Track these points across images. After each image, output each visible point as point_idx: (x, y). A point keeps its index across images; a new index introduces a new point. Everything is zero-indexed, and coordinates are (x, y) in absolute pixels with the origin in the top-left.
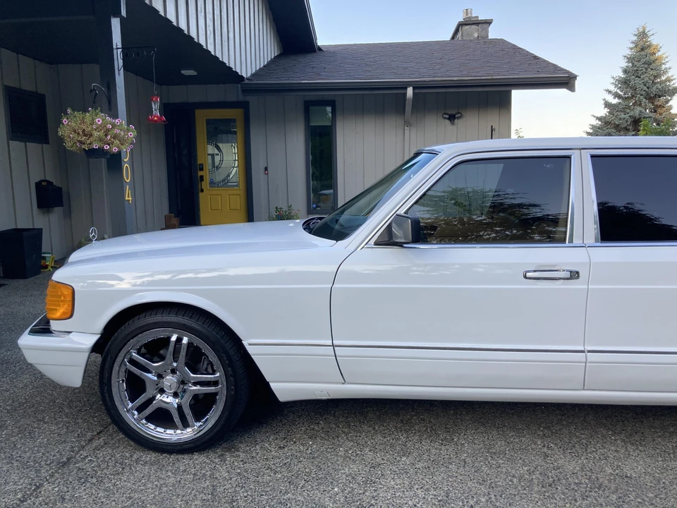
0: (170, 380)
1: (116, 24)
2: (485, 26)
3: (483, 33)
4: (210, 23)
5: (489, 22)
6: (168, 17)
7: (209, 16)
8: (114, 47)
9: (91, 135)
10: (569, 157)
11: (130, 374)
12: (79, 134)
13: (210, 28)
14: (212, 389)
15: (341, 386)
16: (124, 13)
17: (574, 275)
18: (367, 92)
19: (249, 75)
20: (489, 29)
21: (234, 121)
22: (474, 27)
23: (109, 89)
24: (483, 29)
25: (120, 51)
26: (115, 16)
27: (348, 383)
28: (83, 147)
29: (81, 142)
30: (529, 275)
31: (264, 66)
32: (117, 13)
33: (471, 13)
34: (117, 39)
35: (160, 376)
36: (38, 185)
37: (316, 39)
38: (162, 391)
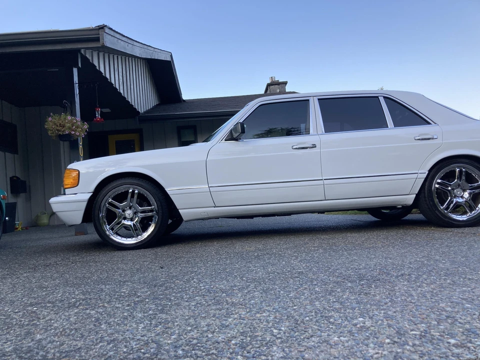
0: (129, 213)
1: (75, 71)
2: (283, 85)
3: (282, 89)
4: (121, 78)
5: (285, 83)
6: (101, 70)
7: (121, 74)
8: (75, 83)
9: (64, 127)
10: (308, 100)
11: (108, 210)
12: (57, 126)
13: (121, 81)
14: (150, 214)
15: (213, 209)
16: (80, 65)
17: (314, 146)
18: (215, 118)
19: (143, 111)
20: (286, 87)
21: (133, 141)
22: (276, 86)
23: (71, 104)
24: (282, 87)
25: (77, 85)
26: (75, 67)
27: (217, 207)
28: (60, 133)
29: (58, 130)
30: (294, 147)
31: (150, 109)
32: (76, 66)
33: (275, 79)
34: (76, 79)
35: (124, 211)
36: (11, 179)
37: (181, 94)
38: (125, 218)
